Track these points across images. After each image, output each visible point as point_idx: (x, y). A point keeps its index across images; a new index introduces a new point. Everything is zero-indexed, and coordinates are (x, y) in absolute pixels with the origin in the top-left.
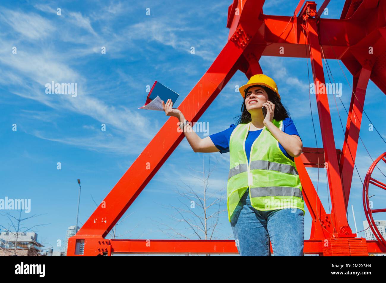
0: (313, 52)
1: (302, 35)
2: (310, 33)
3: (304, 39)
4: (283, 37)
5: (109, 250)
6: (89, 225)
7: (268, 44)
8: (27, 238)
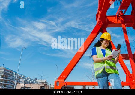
0: (123, 25)
1: (119, 20)
2: (121, 20)
3: (120, 22)
4: (113, 22)
5: (66, 85)
6: (60, 78)
7: (109, 24)
8: (44, 81)
